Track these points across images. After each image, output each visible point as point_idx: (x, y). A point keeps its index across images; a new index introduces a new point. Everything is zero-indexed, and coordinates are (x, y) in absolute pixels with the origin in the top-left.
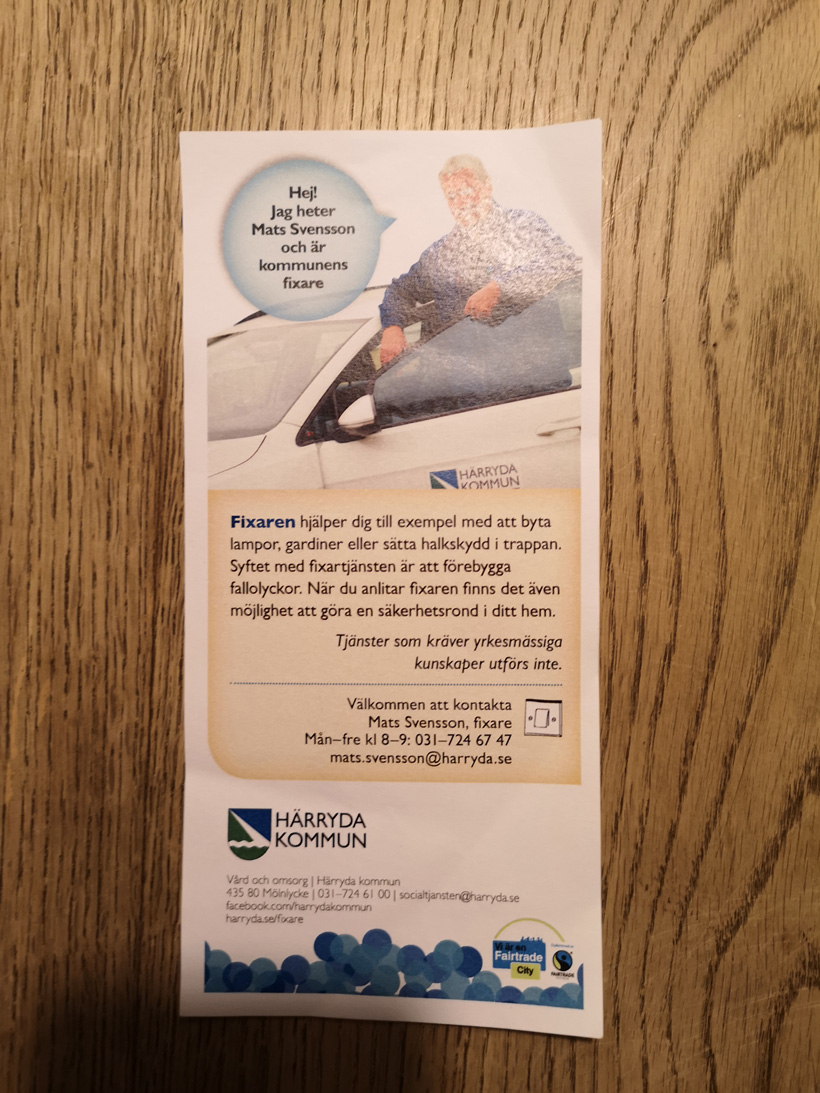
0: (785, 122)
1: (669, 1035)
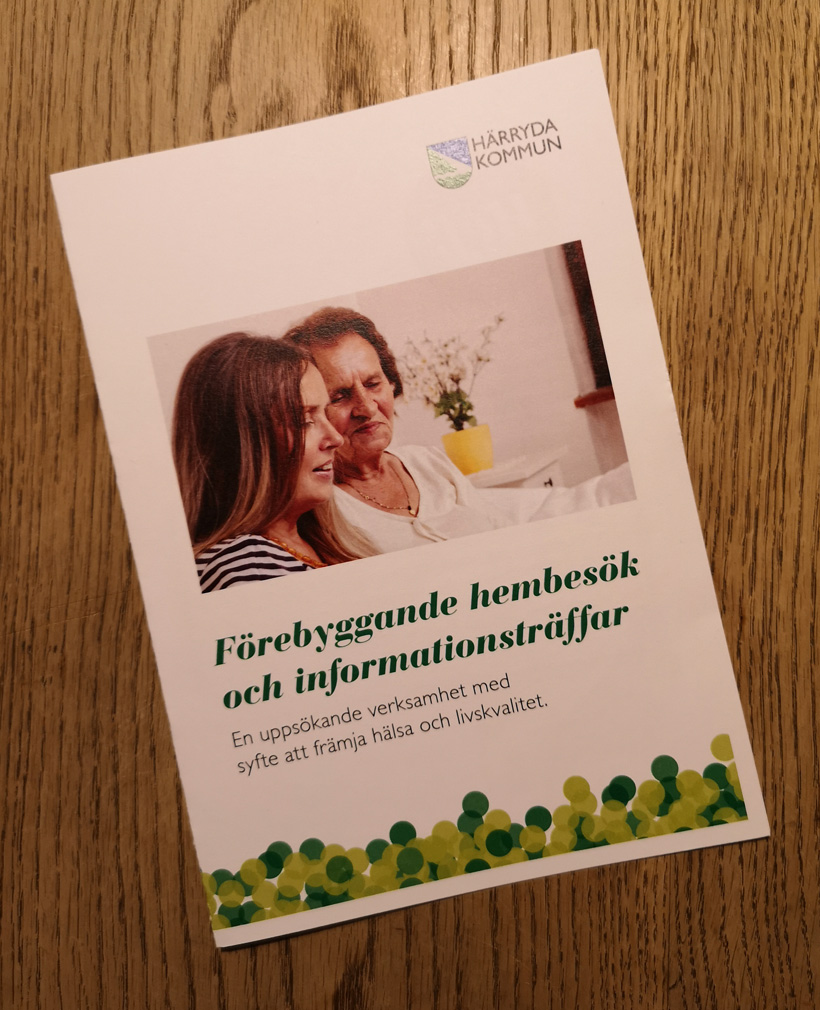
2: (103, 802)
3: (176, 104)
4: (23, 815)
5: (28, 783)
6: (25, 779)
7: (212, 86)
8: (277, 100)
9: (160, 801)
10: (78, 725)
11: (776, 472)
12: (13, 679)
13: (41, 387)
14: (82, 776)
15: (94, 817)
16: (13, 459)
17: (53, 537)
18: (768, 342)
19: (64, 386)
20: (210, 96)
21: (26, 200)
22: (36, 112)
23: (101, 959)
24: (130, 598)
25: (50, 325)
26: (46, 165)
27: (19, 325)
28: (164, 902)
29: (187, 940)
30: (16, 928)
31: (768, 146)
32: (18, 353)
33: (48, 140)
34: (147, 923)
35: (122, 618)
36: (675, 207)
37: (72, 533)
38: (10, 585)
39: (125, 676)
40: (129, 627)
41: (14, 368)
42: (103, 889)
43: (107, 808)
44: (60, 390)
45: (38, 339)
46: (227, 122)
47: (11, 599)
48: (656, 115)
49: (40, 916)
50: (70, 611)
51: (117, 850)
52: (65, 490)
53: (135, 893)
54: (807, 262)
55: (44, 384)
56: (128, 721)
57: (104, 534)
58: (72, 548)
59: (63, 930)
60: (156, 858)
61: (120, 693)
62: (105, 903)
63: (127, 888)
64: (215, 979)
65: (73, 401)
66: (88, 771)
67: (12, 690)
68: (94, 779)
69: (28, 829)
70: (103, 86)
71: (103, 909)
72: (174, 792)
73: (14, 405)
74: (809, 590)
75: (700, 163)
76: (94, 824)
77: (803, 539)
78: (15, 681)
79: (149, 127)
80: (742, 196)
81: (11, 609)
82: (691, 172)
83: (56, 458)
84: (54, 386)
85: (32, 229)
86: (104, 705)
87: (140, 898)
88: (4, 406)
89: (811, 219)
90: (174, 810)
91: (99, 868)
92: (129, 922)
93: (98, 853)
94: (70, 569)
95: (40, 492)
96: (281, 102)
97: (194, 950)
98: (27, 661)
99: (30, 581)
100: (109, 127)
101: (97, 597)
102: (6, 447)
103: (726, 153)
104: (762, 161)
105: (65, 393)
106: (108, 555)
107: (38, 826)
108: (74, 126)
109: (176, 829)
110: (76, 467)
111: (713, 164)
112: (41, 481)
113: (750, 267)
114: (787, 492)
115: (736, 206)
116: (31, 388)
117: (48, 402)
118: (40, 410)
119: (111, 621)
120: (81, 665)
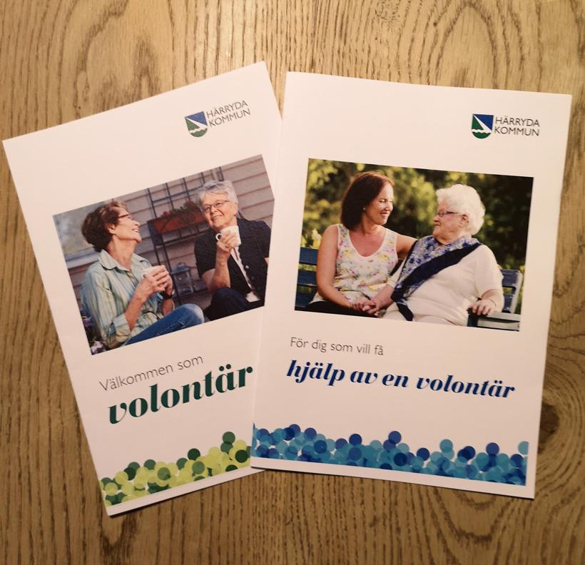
0: (109, 12)
1: (60, 407)
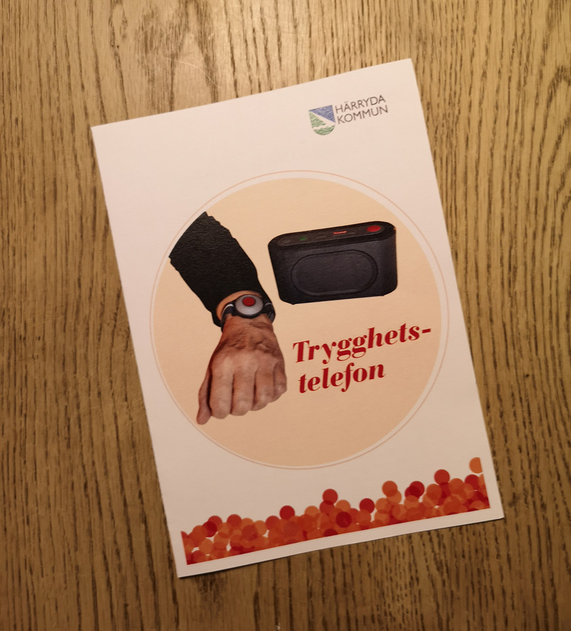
2: (72, 427)
3: (92, 18)
4: (26, 437)
5: (28, 418)
6: (26, 416)
7: (112, 7)
8: (150, 12)
9: (105, 424)
10: (55, 382)
11: (451, 207)
12: (15, 357)
13: (23, 186)
14: (58, 412)
15: (67, 436)
16: (9, 229)
17: (34, 273)
18: (441, 132)
19: (36, 185)
20: (111, 12)
21: (9, 79)
22: (12, 29)
23: (75, 519)
24: (81, 306)
25: (26, 150)
26: (19, 58)
27: (8, 152)
28: (110, 483)
29: (125, 504)
30: (25, 506)
31: (434, 19)
32: (9, 167)
33: (20, 44)
34: (101, 496)
35: (77, 318)
36: (383, 58)
37: (45, 270)
38: (11, 303)
39: (81, 352)
40: (82, 323)
41: (7, 176)
42: (75, 478)
43: (74, 429)
44: (34, 188)
45: (20, 159)
46: (122, 26)
47: (12, 311)
48: (368, 6)
49: (38, 497)
50: (47, 315)
51: (81, 454)
52: (40, 245)
53: (94, 479)
54: (460, 84)
55: (24, 185)
56: (84, 377)
57: (64, 269)
58: (46, 279)
59: (52, 504)
60: (104, 457)
61: (78, 362)
62: (76, 486)
63: (88, 476)
64: (143, 526)
65: (42, 193)
66: (62, 408)
67: (15, 364)
68: (66, 414)
69: (29, 445)
70: (50, 11)
71: (75, 489)
72: (113, 417)
73: (8, 198)
74: (474, 274)
75: (396, 32)
76: (67, 440)
77: (469, 244)
78: (17, 359)
79: (78, 33)
80: (421, 49)
81: (12, 317)
82: (391, 37)
83: (34, 227)
84: (31, 186)
85: (13, 95)
86: (69, 369)
87: (96, 482)
88: (2, 198)
89: (461, 60)
90: (114, 429)
91: (72, 465)
92: (90, 496)
93: (70, 457)
94: (45, 291)
95: (26, 248)
96: (153, 12)
97: (130, 509)
98: (23, 347)
99: (22, 300)
100: (55, 34)
101: (62, 306)
102: (4, 222)
103: (410, 25)
104: (431, 28)
105: (37, 189)
106: (67, 282)
107: (35, 443)
108: (35, 34)
109: (115, 439)
110: (46, 231)
111: (403, 31)
112: (26, 240)
113: (428, 89)
114: (458, 219)
115: (418, 55)
116: (17, 187)
117: (27, 194)
118: (23, 200)
119: (71, 320)
120: (55, 347)
